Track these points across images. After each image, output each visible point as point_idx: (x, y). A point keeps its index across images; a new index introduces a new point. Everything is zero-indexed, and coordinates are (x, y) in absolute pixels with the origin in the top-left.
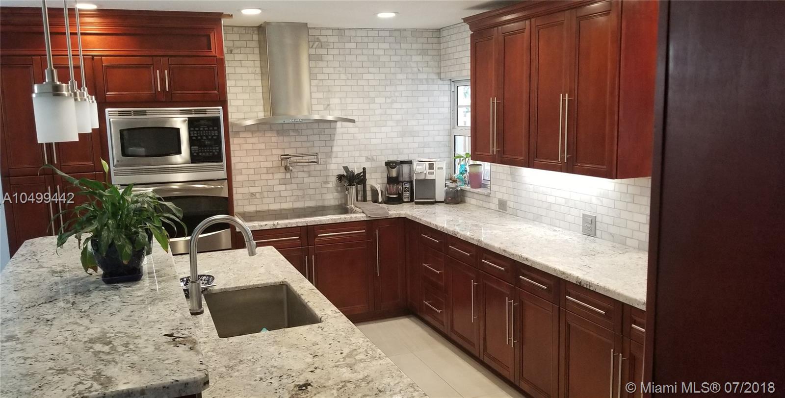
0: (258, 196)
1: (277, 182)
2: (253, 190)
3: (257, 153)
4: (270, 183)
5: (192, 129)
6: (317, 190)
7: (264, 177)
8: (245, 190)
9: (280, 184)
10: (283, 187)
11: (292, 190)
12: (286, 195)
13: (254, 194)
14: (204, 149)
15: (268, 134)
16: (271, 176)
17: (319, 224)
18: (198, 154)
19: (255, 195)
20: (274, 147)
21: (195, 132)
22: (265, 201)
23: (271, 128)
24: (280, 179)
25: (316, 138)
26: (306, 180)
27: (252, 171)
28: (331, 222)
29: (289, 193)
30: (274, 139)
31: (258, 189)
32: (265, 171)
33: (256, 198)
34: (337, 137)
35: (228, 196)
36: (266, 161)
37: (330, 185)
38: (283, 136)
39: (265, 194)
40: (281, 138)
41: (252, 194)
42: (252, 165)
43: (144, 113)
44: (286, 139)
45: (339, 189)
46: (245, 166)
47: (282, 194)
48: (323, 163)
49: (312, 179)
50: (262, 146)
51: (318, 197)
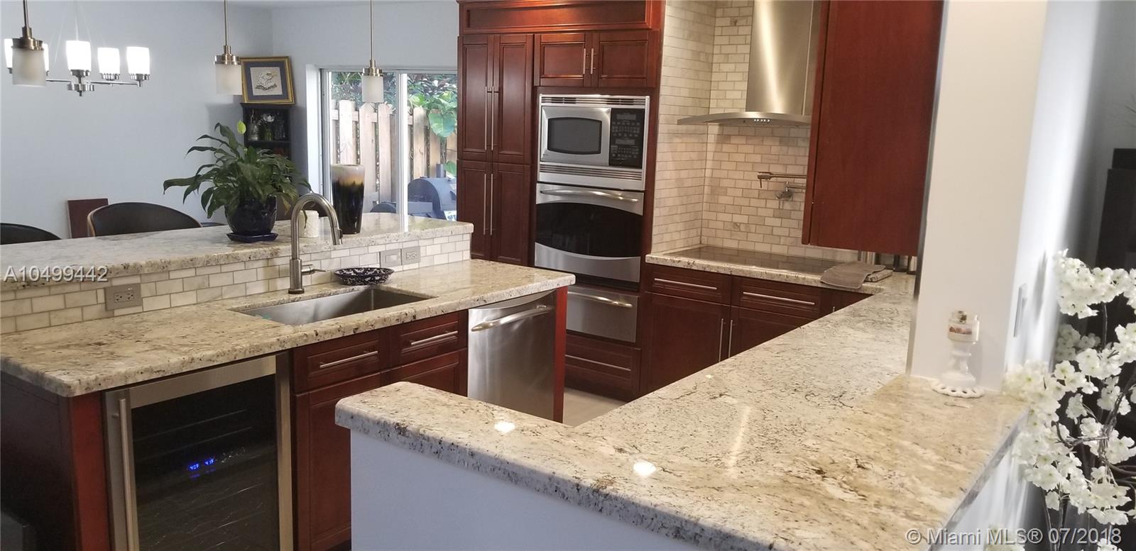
0: (742, 228)
1: (770, 212)
2: (737, 219)
3: (749, 167)
4: (762, 212)
5: (614, 123)
7: (754, 202)
8: (728, 217)
9: (774, 217)
10: (777, 222)
11: (789, 228)
12: (779, 234)
13: (739, 224)
14: (623, 150)
15: (768, 142)
16: (763, 203)
17: (748, 276)
18: (616, 155)
19: (739, 227)
20: (774, 162)
21: (617, 128)
22: (752, 237)
23: (772, 133)
24: (774, 209)
27: (739, 192)
28: (765, 278)
29: (785, 232)
30: (775, 149)
31: (744, 219)
32: (756, 194)
33: (740, 231)
35: (642, 214)
38: (789, 146)
39: (753, 228)
40: (785, 149)
41: (736, 225)
42: (742, 184)
43: (572, 101)
44: (791, 151)
46: (732, 184)
47: (776, 231)
50: (757, 158)
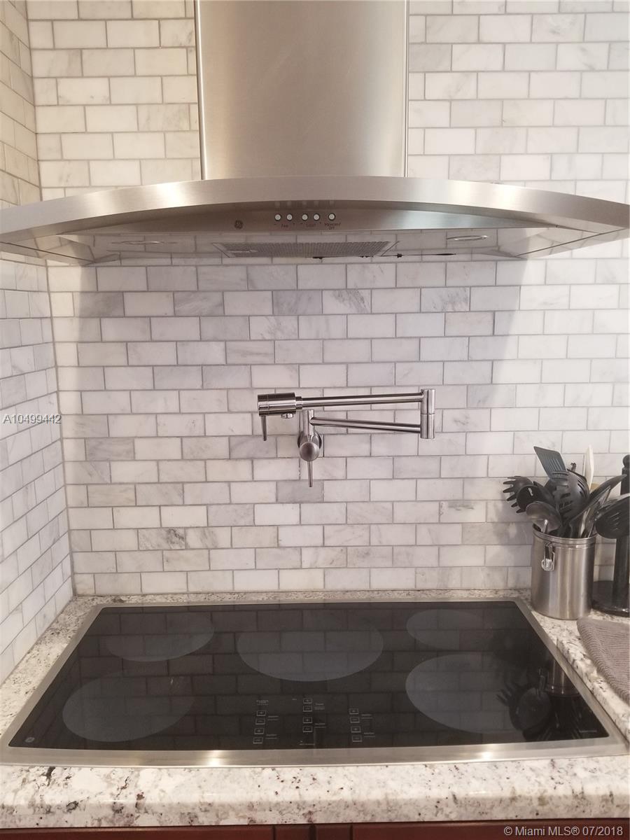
0: (193, 539)
1: (268, 491)
2: (175, 517)
3: (194, 379)
6: (423, 530)
7: (218, 470)
8: (148, 518)
9: (277, 501)
10: (288, 513)
11: (323, 525)
12: (299, 542)
13: (181, 532)
16: (243, 469)
19: (182, 538)
24: (277, 482)
25: (432, 324)
26: (381, 491)
27: (172, 448)
29: (313, 535)
30: (262, 326)
31: (196, 517)
32: (221, 447)
33: (187, 548)
34: (519, 324)
36: (229, 412)
37: (477, 515)
38: (297, 316)
39: (223, 536)
40: (288, 322)
41: (174, 535)
42: (176, 425)
44: (307, 327)
45: (513, 530)
46: (148, 427)
47: (288, 537)
48: (455, 427)
49: (402, 489)
51: (425, 557)
